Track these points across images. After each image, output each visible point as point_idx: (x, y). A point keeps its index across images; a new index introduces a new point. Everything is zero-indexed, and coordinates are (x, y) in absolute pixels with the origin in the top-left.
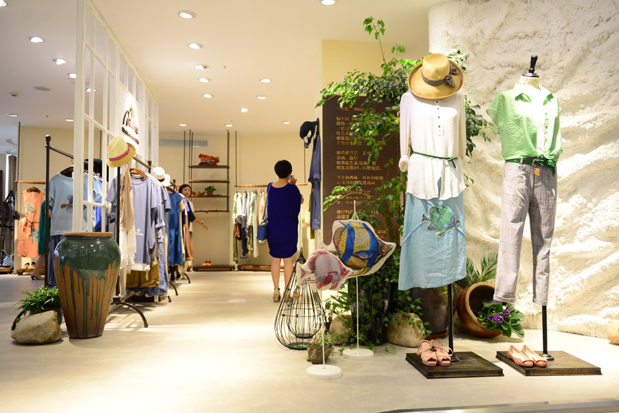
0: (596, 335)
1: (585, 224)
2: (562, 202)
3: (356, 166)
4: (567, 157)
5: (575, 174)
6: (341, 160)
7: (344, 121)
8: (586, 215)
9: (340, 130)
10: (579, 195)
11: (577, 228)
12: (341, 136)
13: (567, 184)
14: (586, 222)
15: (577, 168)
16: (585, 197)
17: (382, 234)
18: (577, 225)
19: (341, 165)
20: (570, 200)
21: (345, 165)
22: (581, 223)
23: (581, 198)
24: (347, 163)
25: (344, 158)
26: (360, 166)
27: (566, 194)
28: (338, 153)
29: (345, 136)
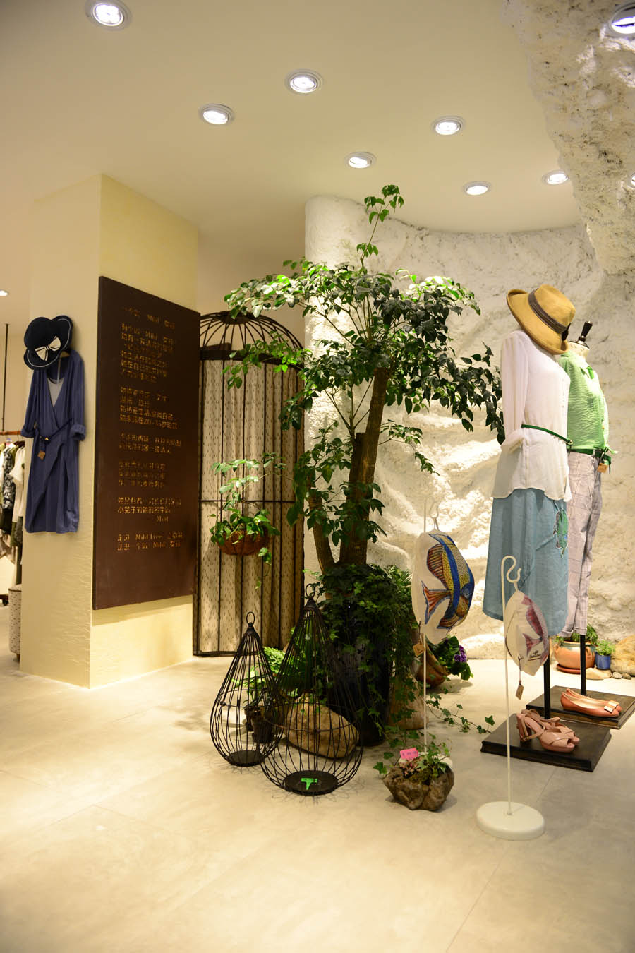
0: (493, 656)
1: (480, 525)
2: (456, 498)
3: (147, 418)
4: (461, 444)
5: (479, 464)
6: (126, 405)
7: (132, 333)
8: (482, 515)
9: (126, 350)
10: (478, 491)
11: (472, 531)
12: (127, 360)
13: (467, 476)
14: (482, 523)
15: (482, 458)
16: (483, 494)
17: (177, 539)
18: (472, 527)
19: (126, 414)
20: (467, 496)
21: (132, 415)
22: (477, 524)
23: (480, 494)
24: (135, 412)
25: (130, 401)
26: (153, 419)
27: (460, 488)
28: (123, 389)
29: (133, 362)
